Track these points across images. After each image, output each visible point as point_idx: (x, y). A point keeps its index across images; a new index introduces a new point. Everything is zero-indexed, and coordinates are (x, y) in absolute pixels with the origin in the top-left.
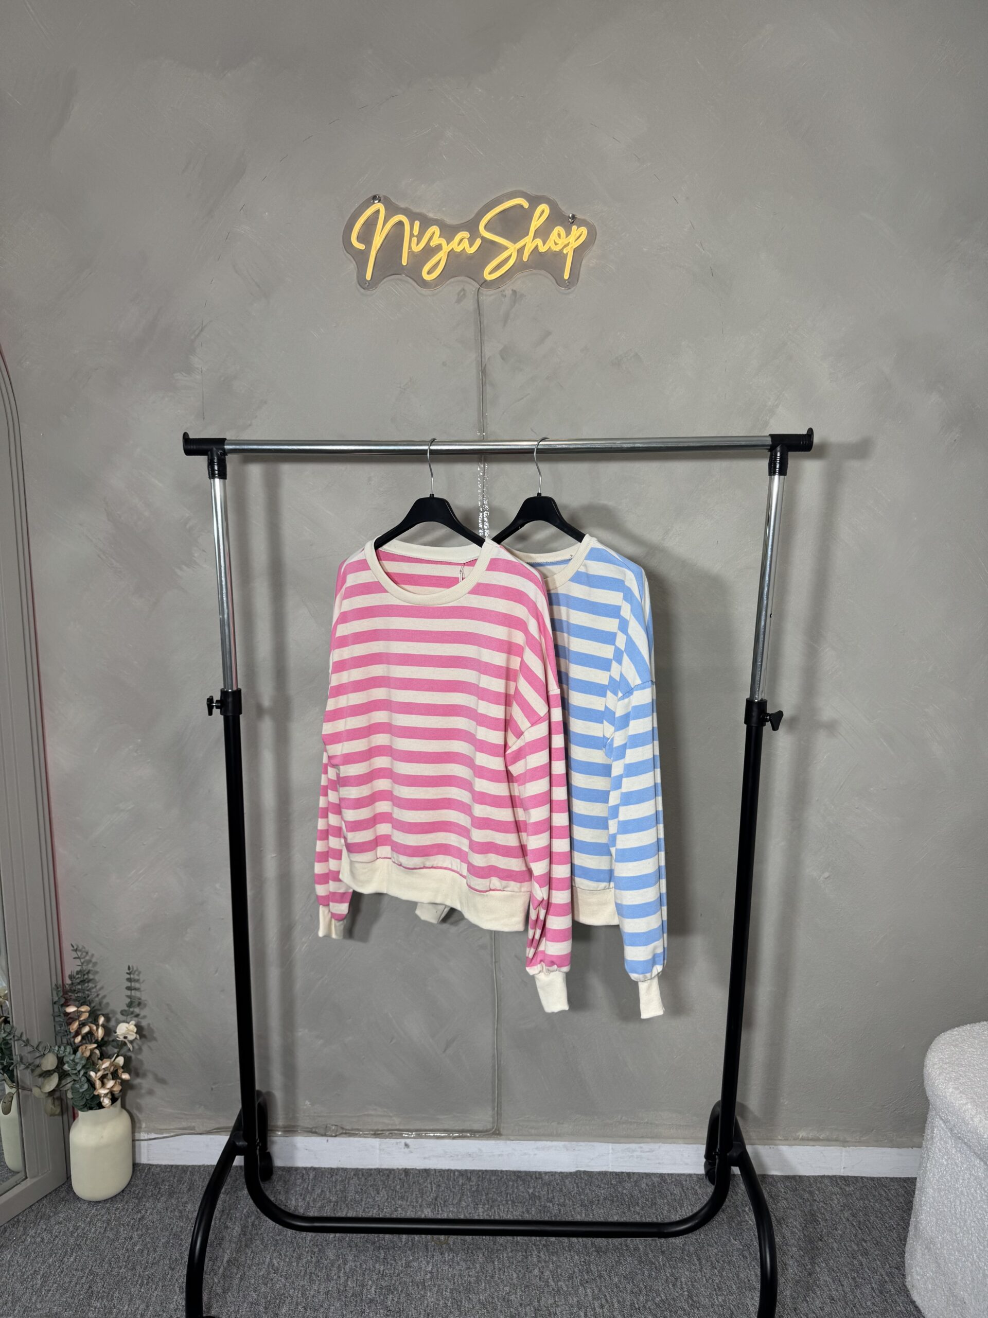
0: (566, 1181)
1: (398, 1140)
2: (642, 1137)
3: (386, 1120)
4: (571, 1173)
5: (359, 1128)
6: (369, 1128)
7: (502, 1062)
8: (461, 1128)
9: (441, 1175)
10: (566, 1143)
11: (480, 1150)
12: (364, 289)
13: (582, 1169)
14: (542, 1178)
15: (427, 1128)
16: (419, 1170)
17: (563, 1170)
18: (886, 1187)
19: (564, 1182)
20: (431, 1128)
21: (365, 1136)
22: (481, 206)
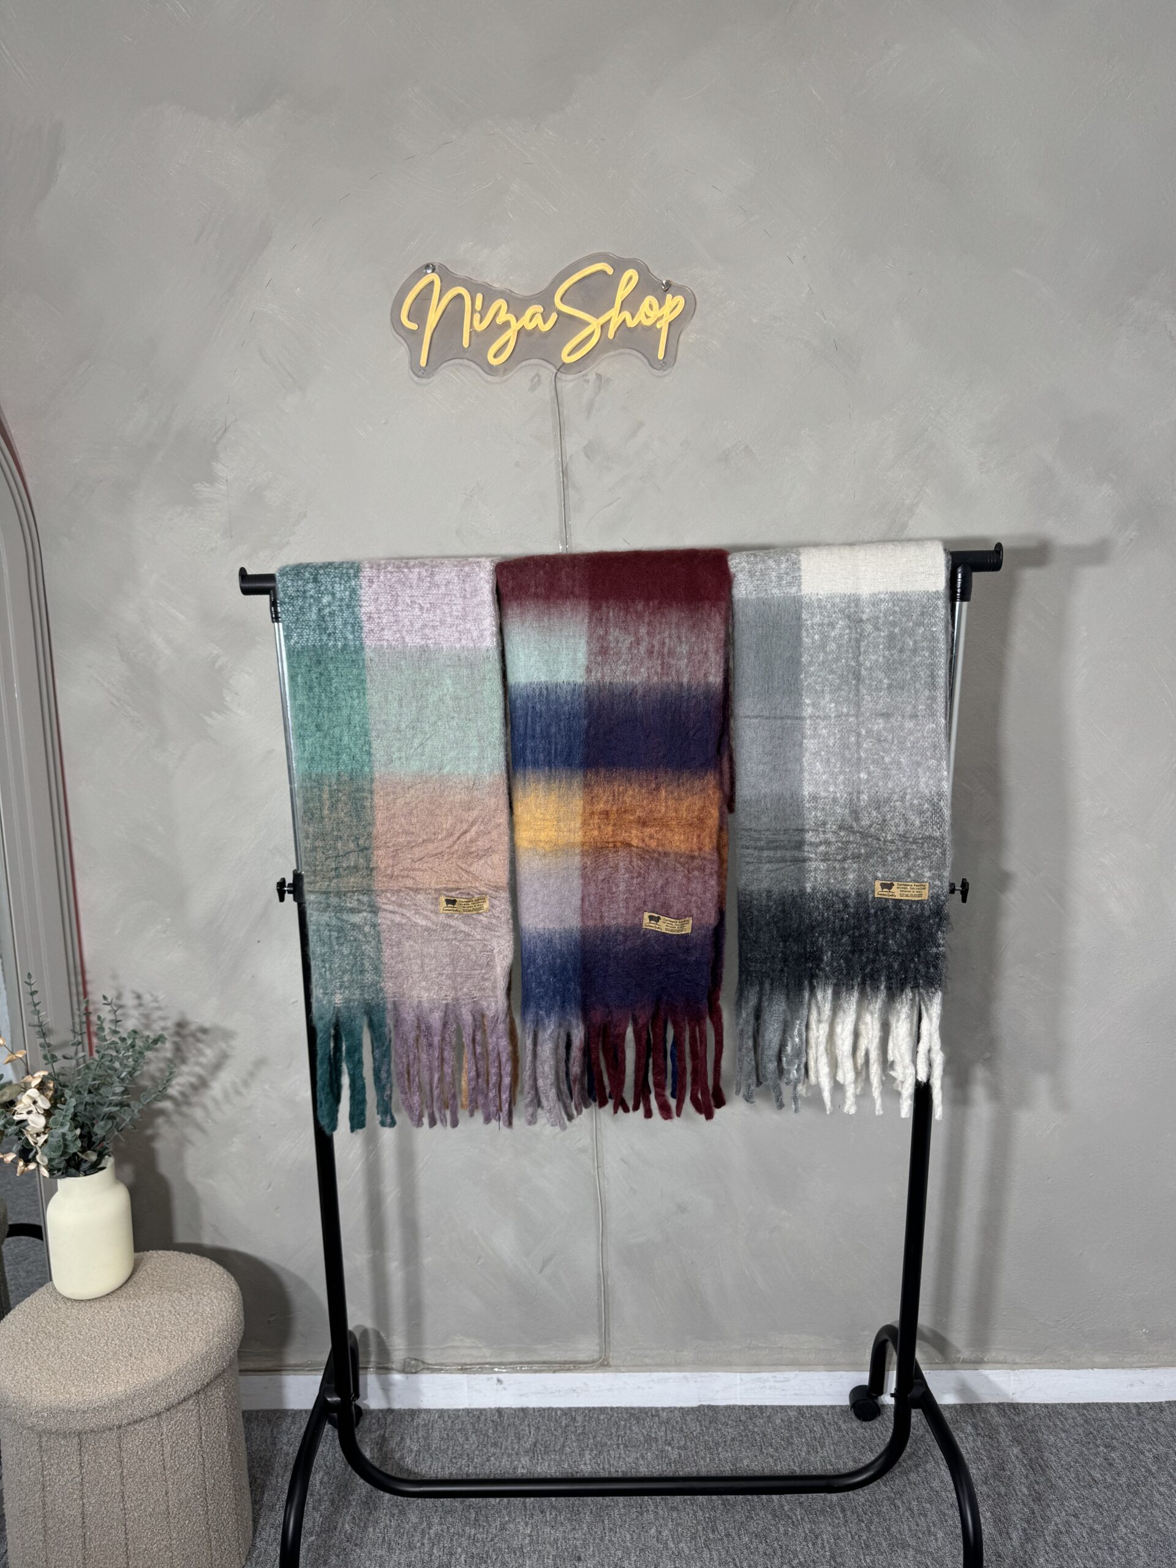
0: (688, 1418)
1: (490, 1376)
2: (774, 1365)
3: (475, 1352)
4: (692, 1409)
5: (443, 1361)
6: (456, 1361)
7: (609, 1282)
8: (563, 1359)
9: (540, 1415)
10: (687, 1374)
11: (586, 1384)
12: (418, 376)
13: (706, 1403)
14: (658, 1415)
15: (523, 1360)
16: (515, 1410)
17: (684, 1405)
18: (1062, 1415)
19: (685, 1420)
20: (528, 1360)
21: (450, 1372)
22: (557, 272)
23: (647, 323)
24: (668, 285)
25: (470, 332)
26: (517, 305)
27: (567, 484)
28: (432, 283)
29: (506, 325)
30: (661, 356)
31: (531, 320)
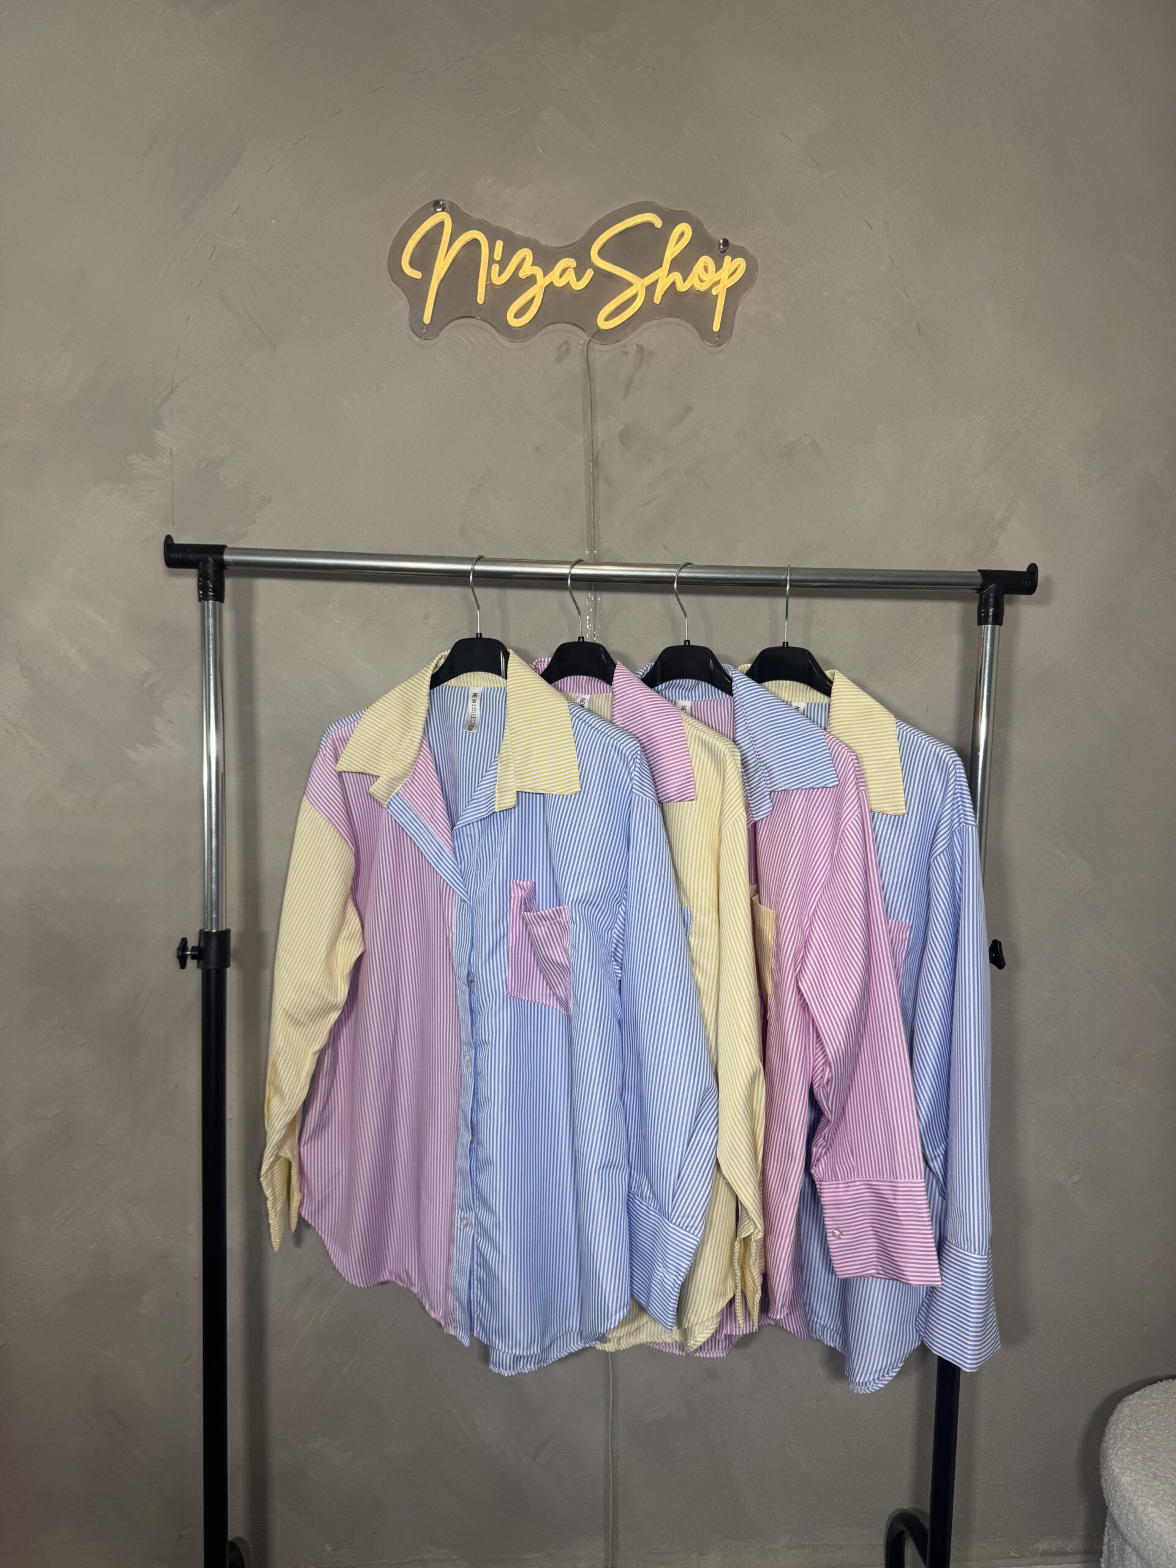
7: (620, 1469)
12: (419, 337)
22: (593, 222)
23: (702, 287)
24: (726, 243)
25: (486, 285)
26: (546, 259)
27: (598, 477)
28: (441, 224)
29: (531, 280)
30: (716, 327)
31: (561, 277)
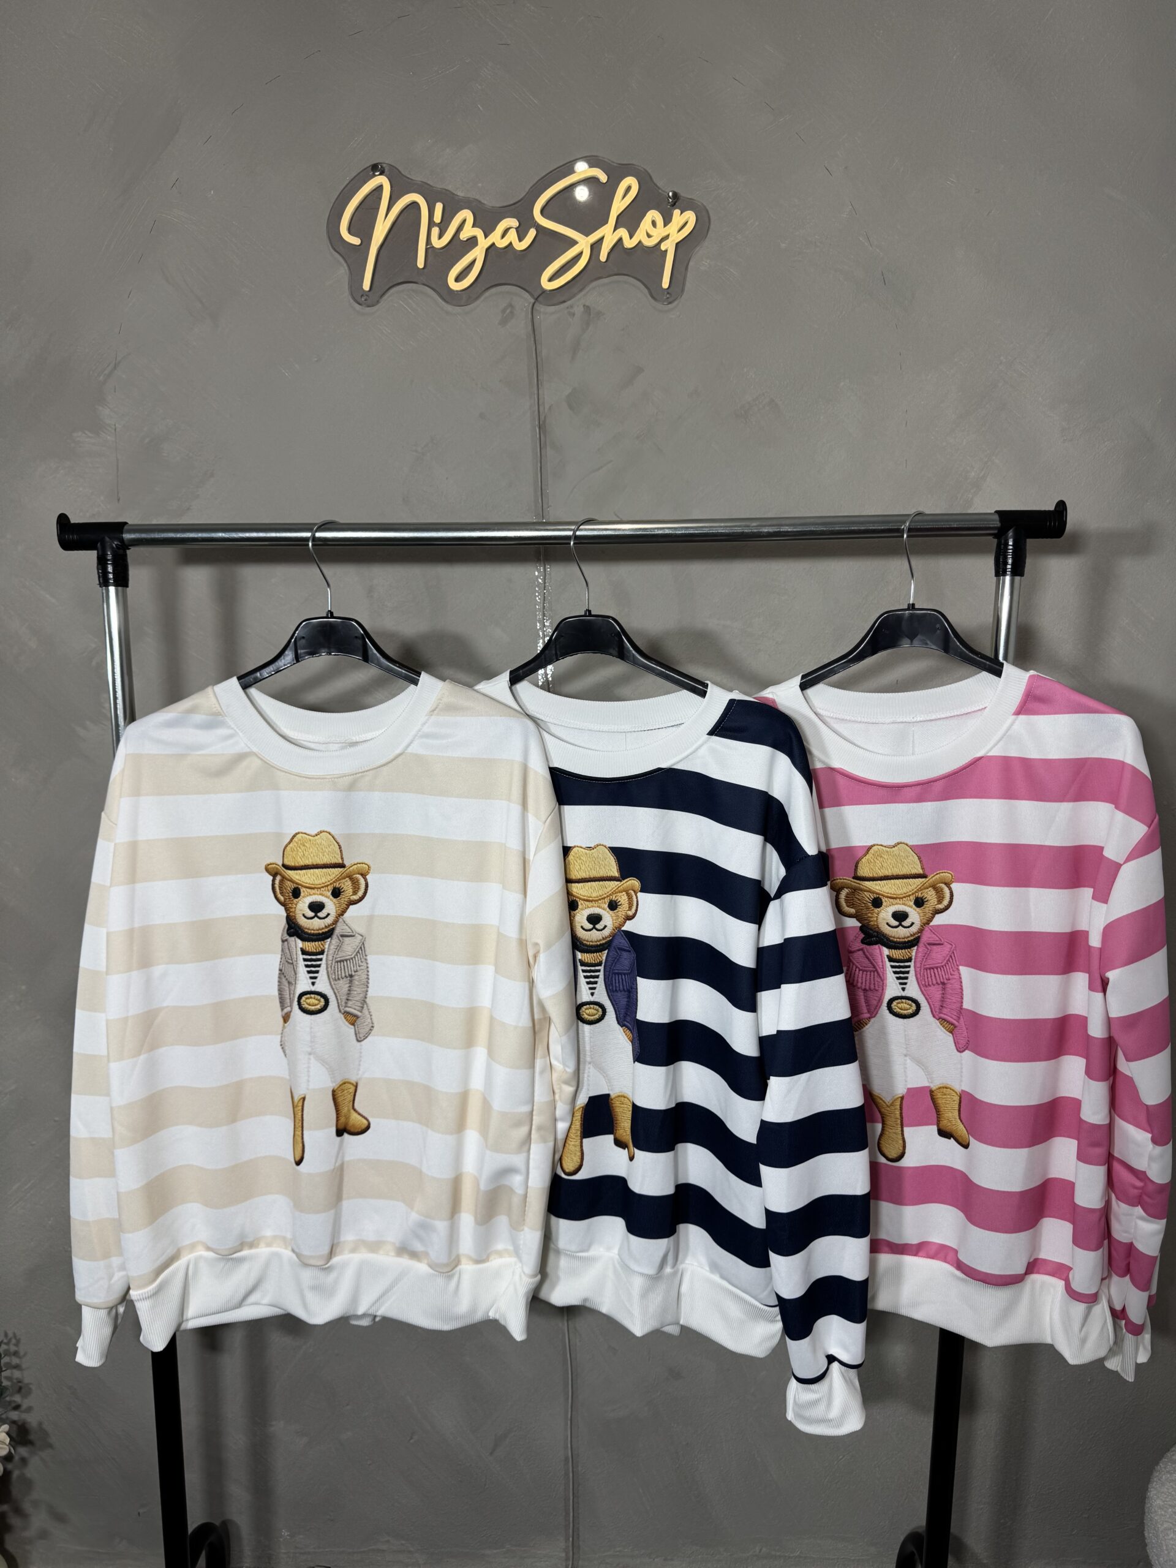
3: (404, 1558)
7: (580, 1468)
22: (537, 178)
23: (649, 243)
24: (675, 195)
25: (427, 250)
26: (487, 220)
27: (545, 442)
28: (380, 188)
29: (473, 242)
30: (665, 284)
